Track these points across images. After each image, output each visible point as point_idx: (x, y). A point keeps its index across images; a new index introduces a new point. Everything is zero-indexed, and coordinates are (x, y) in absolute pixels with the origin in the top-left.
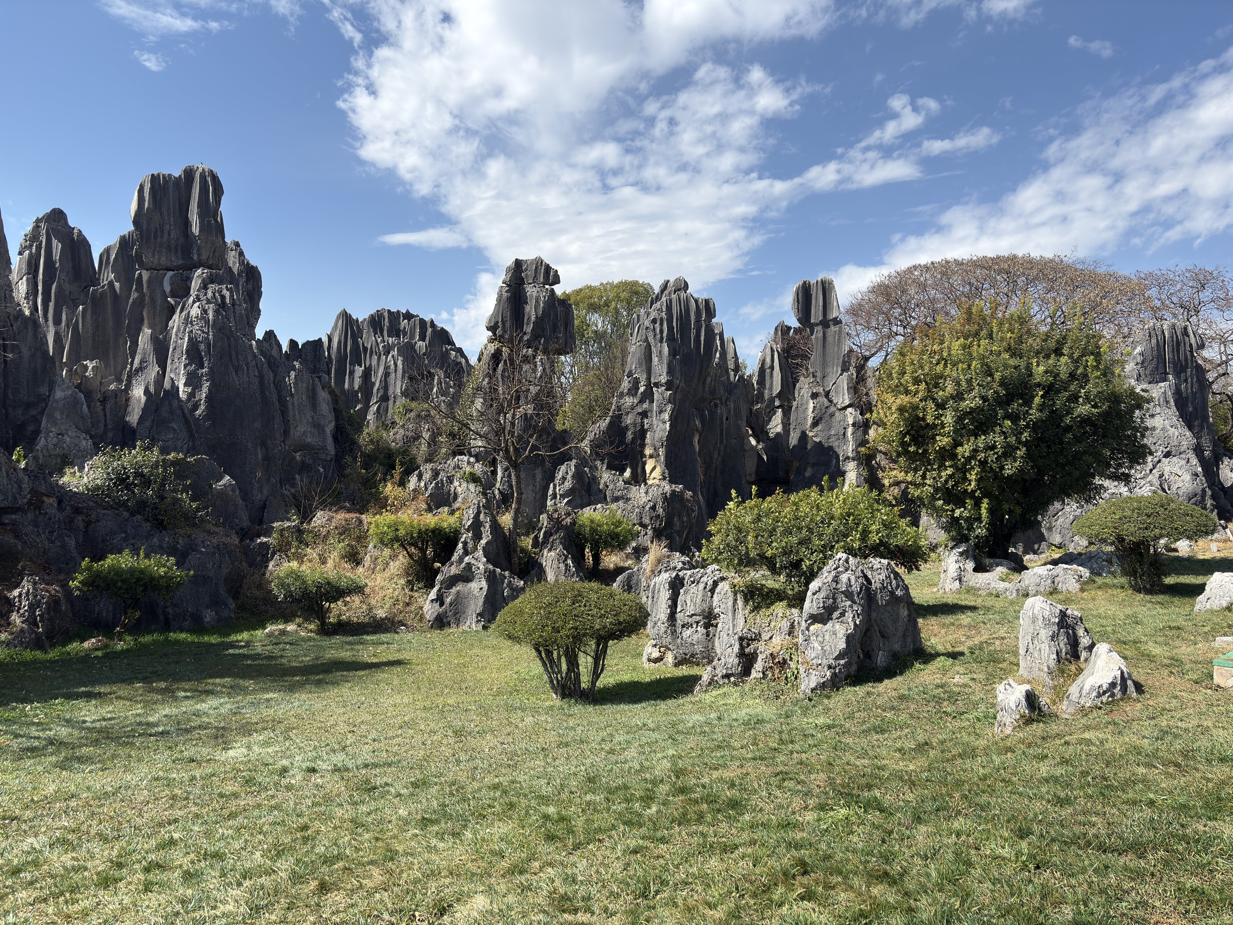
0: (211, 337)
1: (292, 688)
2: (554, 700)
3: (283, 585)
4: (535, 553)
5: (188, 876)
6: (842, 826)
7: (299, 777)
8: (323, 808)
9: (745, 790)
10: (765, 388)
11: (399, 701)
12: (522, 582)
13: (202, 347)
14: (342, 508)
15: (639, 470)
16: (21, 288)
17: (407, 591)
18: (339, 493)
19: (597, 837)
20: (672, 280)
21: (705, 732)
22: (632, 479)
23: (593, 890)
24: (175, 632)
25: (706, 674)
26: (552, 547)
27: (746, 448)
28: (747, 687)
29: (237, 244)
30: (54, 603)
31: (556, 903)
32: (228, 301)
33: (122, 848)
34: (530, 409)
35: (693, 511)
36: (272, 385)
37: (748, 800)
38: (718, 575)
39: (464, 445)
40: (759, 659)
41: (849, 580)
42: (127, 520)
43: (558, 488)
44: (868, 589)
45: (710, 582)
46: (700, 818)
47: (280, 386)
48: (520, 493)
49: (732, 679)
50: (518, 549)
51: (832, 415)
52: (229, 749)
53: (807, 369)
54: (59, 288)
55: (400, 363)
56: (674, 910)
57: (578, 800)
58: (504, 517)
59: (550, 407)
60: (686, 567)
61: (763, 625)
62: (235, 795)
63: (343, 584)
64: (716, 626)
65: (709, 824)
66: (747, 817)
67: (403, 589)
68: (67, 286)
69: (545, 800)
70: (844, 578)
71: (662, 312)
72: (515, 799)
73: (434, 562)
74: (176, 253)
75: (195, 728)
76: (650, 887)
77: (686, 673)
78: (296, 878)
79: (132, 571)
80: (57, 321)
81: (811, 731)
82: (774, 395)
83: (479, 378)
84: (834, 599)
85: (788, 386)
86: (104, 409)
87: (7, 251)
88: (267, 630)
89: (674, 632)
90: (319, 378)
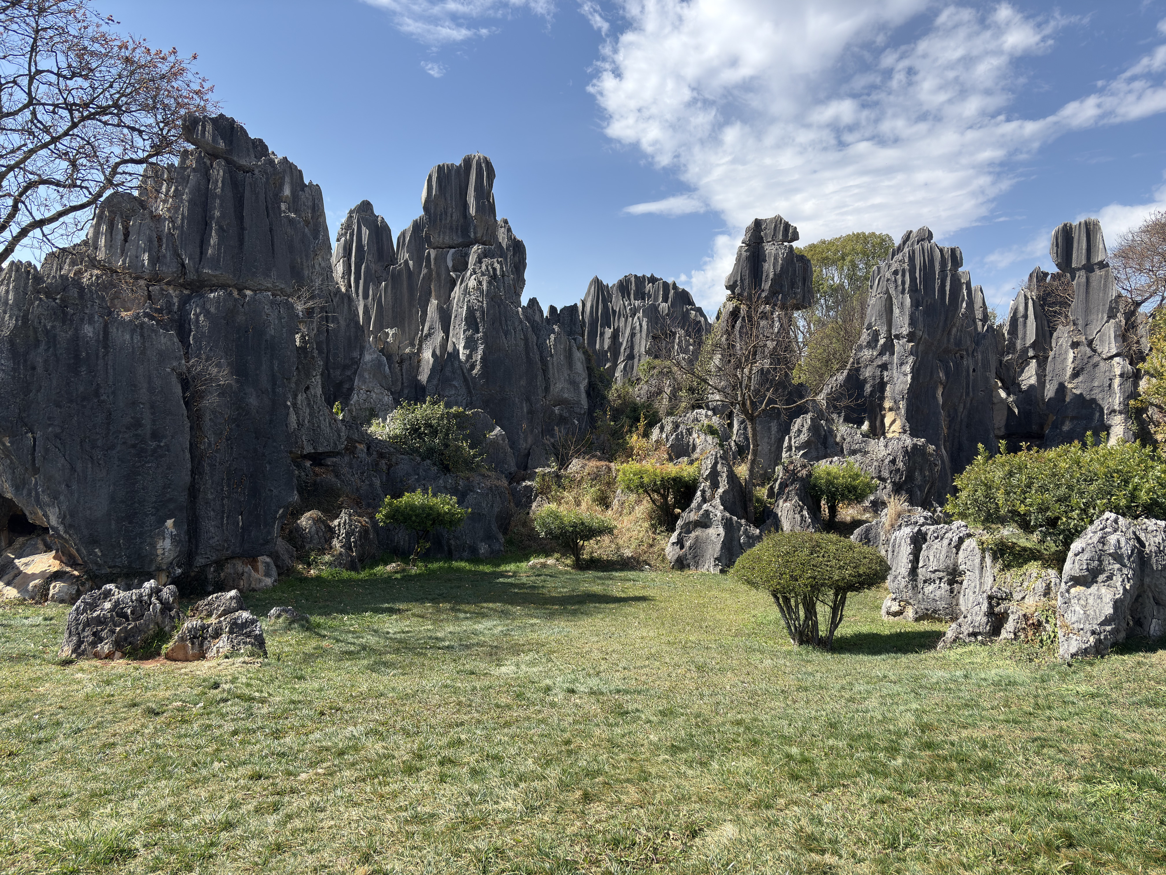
0: (485, 305)
1: (551, 616)
2: (792, 645)
3: (544, 525)
4: (770, 503)
5: (475, 773)
6: (1112, 801)
7: (561, 696)
8: (582, 727)
9: (999, 753)
10: (1017, 338)
11: (645, 634)
12: (758, 531)
13: (478, 314)
14: (594, 456)
15: (878, 423)
16: (339, 269)
17: (650, 533)
18: (592, 443)
19: (841, 782)
20: (915, 230)
21: (950, 689)
22: (871, 433)
23: (841, 834)
24: (456, 561)
25: (950, 631)
26: (787, 498)
27: (995, 400)
28: (996, 647)
29: (506, 222)
30: (364, 532)
31: (803, 841)
32: (498, 272)
33: (421, 743)
34: (767, 364)
35: (936, 465)
36: (535, 347)
37: (1003, 763)
38: (964, 532)
39: (702, 399)
40: (1011, 618)
41: (1118, 541)
42: (419, 464)
43: (793, 441)
44: (1141, 553)
45: (956, 539)
46: (950, 776)
47: (541, 347)
48: (756, 445)
49: (980, 638)
50: (754, 499)
51: (1096, 365)
52: (501, 665)
53: (1066, 317)
54: (367, 267)
55: (644, 324)
56: (926, 866)
57: (821, 744)
58: (740, 468)
59: (786, 361)
60: (928, 522)
61: (1014, 585)
62: (509, 707)
63: (595, 525)
64: (961, 583)
65: (960, 783)
66: (1002, 781)
67: (647, 531)
68: (373, 266)
69: (787, 740)
70: (1112, 539)
71: (904, 263)
72: (758, 736)
73: (675, 507)
74: (457, 232)
75: (473, 645)
76: (899, 839)
77: (928, 629)
78: (564, 786)
79: (423, 507)
80: (366, 296)
81: (1071, 699)
82: (1027, 345)
83: (718, 335)
84: (1100, 561)
85: (1044, 336)
86: (401, 370)
87: (329, 239)
88: (530, 563)
89: (915, 587)
90: (575, 339)
